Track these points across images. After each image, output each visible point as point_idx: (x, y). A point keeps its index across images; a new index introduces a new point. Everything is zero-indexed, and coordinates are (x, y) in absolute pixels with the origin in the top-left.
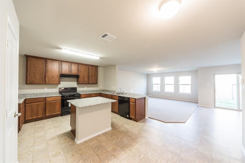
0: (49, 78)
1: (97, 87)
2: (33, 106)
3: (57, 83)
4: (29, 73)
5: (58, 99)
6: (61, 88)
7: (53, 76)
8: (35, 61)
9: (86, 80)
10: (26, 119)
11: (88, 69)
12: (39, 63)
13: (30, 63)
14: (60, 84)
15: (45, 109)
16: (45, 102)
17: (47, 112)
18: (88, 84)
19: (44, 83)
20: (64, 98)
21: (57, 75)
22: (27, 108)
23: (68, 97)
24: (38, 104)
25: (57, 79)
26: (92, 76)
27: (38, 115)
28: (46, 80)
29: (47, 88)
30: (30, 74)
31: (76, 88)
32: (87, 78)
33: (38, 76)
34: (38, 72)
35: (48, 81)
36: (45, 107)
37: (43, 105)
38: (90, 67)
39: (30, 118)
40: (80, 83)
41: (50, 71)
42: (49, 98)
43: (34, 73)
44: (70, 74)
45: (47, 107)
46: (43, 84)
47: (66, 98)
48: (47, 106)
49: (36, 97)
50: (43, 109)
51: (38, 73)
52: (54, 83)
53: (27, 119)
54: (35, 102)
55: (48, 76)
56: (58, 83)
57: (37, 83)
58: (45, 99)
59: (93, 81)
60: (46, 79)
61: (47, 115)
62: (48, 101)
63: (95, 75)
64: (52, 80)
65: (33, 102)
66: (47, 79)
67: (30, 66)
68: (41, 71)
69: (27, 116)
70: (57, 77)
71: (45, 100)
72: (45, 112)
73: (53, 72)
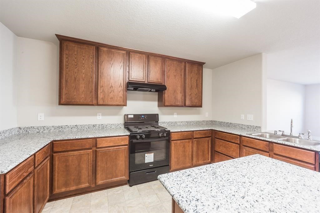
0: (103, 91)
1: (199, 113)
2: (70, 159)
3: (119, 104)
4: (65, 78)
5: (123, 144)
6: (128, 115)
7: (112, 86)
8: (77, 51)
9: (180, 96)
10: (55, 193)
11: (183, 71)
12: (84, 55)
13: (67, 54)
14: (125, 105)
15: (94, 166)
16: (94, 149)
17: (99, 176)
18: (182, 106)
19: (95, 102)
20: (135, 141)
21: (120, 84)
22: (57, 163)
23: (143, 139)
24: (80, 156)
25: (121, 94)
26: (192, 86)
27: (79, 183)
28: (99, 96)
29: (101, 114)
30: (66, 81)
31: (158, 114)
32: (181, 93)
33: (83, 86)
34: (84, 76)
35: (102, 98)
36: (94, 162)
37: (91, 157)
38: (187, 65)
39: (63, 190)
40: (167, 104)
41: (106, 75)
42: (104, 140)
43: (75, 79)
44: (146, 82)
45: (99, 163)
46: (93, 105)
47: (139, 141)
48: (99, 158)
49: (77, 138)
50: (90, 168)
51: (83, 80)
52: (114, 104)
53: (57, 191)
54: (74, 148)
55: (102, 86)
56: (122, 103)
57: (82, 101)
58: (94, 140)
59: (193, 99)
60: (99, 92)
61: (100, 182)
62: (100, 146)
63: (197, 85)
64: (111, 95)
65: (69, 148)
66: (101, 94)
67: (67, 62)
68: (89, 74)
69: (56, 184)
70: (120, 89)
71: (95, 145)
72: (94, 175)
73: (112, 78)
